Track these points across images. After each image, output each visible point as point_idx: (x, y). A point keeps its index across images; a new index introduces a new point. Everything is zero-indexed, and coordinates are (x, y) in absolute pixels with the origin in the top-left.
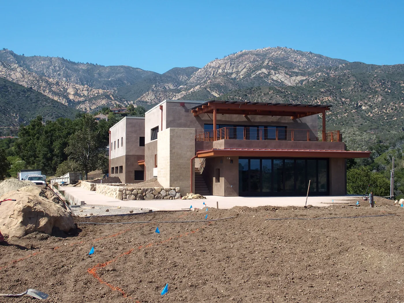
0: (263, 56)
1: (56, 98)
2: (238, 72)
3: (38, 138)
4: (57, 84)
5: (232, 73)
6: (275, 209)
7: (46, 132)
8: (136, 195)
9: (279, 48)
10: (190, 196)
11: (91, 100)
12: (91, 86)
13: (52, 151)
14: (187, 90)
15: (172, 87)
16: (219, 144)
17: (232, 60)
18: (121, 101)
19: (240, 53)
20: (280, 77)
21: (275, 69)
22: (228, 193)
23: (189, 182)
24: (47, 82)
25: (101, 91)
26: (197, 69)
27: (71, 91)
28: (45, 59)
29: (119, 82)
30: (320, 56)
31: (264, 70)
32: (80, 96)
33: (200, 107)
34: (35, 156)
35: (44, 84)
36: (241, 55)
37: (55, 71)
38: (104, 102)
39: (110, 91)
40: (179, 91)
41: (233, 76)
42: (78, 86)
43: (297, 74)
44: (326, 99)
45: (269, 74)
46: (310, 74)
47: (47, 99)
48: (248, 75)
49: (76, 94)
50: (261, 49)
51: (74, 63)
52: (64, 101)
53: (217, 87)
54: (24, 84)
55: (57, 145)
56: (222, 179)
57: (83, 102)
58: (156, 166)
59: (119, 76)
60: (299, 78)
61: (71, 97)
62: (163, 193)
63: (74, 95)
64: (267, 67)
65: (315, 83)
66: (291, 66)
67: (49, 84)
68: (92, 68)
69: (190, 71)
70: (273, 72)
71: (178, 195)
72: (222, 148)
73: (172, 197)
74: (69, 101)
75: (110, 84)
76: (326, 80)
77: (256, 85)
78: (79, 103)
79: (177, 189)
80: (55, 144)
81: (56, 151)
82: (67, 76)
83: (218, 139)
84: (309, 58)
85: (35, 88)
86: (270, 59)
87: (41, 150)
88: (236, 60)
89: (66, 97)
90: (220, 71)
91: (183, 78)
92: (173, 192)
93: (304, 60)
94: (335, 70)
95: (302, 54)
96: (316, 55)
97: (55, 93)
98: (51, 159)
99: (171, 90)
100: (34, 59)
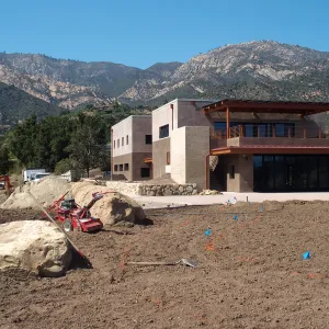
0: (249, 50)
1: (38, 96)
2: (222, 67)
3: (35, 137)
4: (39, 81)
5: (216, 68)
6: (303, 203)
7: (43, 131)
8: (155, 191)
9: (265, 42)
10: (207, 192)
11: (74, 97)
12: (73, 83)
13: (49, 149)
14: (170, 85)
15: (155, 83)
16: (234, 142)
17: (216, 54)
18: (103, 97)
19: (224, 47)
20: (266, 71)
21: (261, 63)
22: (243, 189)
23: (204, 179)
24: (29, 80)
25: (83, 88)
26: (181, 64)
27: (53, 88)
28: (26, 56)
29: (101, 79)
30: (308, 50)
31: (250, 65)
32: (62, 93)
33: (212, 106)
34: (33, 155)
35: (26, 82)
36: (226, 49)
37: (36, 68)
38: (85, 99)
39: (92, 88)
40: (162, 87)
41: (218, 71)
42: (60, 83)
43: (284, 68)
44: (314, 94)
45: (255, 69)
46: (296, 68)
47: (29, 97)
48: (233, 69)
49: (58, 92)
50: (246, 43)
51: (55, 60)
52: (45, 99)
53: (201, 82)
54: (6, 82)
55: (54, 143)
56: (237, 176)
57: (66, 100)
58: (168, 164)
59: (102, 72)
60: (286, 72)
61: (53, 94)
62: (181, 189)
63: (57, 92)
64: (253, 61)
65: (302, 78)
66: (277, 60)
67: (32, 82)
68: (73, 65)
69: (173, 67)
70: (258, 66)
71: (195, 191)
72: (238, 145)
73: (190, 193)
74: (51, 98)
75: (91, 81)
76: (315, 74)
77: (241, 80)
78: (61, 100)
79: (194, 185)
80: (52, 142)
81: (54, 149)
82: (49, 74)
83: (232, 136)
84: (296, 52)
85: (17, 86)
86: (256, 54)
87: (38, 148)
88: (220, 54)
89: (48, 94)
90: (204, 66)
91: (166, 74)
92: (190, 188)
93: (291, 53)
94: (324, 64)
95: (289, 48)
96: (303, 48)
97: (37, 91)
98: (49, 157)
99: (155, 86)
100: (15, 56)
